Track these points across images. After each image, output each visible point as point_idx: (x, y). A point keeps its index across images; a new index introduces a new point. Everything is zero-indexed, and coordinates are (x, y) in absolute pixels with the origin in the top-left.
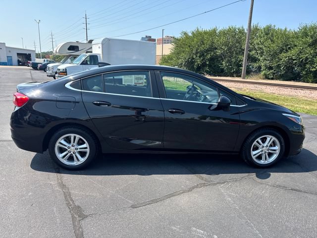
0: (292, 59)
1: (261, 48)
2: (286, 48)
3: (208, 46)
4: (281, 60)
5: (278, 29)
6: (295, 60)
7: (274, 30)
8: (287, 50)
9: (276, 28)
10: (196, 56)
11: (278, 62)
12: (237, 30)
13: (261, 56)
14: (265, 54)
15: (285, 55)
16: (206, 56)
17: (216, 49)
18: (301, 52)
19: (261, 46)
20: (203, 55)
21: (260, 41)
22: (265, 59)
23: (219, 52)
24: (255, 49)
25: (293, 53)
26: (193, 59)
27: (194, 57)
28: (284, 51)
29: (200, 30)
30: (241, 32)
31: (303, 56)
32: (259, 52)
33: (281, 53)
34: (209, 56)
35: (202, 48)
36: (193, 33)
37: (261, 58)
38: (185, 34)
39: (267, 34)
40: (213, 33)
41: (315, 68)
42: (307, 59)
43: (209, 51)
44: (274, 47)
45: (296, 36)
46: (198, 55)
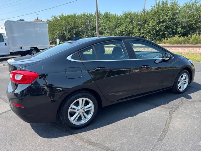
0: (122, 31)
1: (104, 26)
2: (118, 25)
3: (73, 25)
4: (117, 32)
5: (112, 14)
6: (124, 32)
7: (109, 15)
8: (118, 27)
9: (111, 14)
10: (66, 32)
11: (115, 33)
12: (89, 15)
13: (105, 31)
14: (107, 29)
15: (118, 29)
16: (72, 32)
17: (78, 27)
18: (126, 27)
19: (104, 25)
20: (70, 31)
21: (103, 22)
22: (108, 32)
23: (80, 29)
24: (101, 27)
25: (122, 28)
26: (64, 34)
27: (65, 33)
28: (117, 27)
29: (64, 15)
30: (91, 16)
31: (128, 29)
32: (103, 28)
33: (116, 28)
34: (74, 32)
35: (69, 27)
36: (60, 17)
37: (105, 32)
38: (55, 17)
39: (106, 17)
40: (73, 17)
41: (134, 36)
42: (129, 31)
43: (74, 28)
44: (111, 25)
45: (122, 18)
46: (67, 31)
